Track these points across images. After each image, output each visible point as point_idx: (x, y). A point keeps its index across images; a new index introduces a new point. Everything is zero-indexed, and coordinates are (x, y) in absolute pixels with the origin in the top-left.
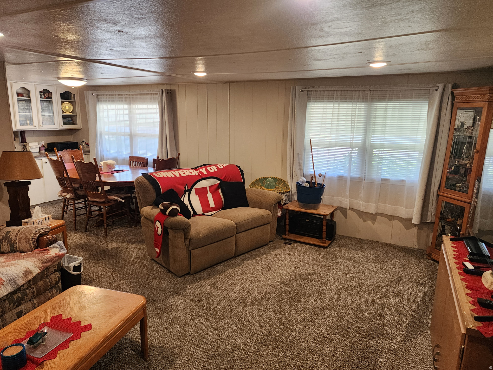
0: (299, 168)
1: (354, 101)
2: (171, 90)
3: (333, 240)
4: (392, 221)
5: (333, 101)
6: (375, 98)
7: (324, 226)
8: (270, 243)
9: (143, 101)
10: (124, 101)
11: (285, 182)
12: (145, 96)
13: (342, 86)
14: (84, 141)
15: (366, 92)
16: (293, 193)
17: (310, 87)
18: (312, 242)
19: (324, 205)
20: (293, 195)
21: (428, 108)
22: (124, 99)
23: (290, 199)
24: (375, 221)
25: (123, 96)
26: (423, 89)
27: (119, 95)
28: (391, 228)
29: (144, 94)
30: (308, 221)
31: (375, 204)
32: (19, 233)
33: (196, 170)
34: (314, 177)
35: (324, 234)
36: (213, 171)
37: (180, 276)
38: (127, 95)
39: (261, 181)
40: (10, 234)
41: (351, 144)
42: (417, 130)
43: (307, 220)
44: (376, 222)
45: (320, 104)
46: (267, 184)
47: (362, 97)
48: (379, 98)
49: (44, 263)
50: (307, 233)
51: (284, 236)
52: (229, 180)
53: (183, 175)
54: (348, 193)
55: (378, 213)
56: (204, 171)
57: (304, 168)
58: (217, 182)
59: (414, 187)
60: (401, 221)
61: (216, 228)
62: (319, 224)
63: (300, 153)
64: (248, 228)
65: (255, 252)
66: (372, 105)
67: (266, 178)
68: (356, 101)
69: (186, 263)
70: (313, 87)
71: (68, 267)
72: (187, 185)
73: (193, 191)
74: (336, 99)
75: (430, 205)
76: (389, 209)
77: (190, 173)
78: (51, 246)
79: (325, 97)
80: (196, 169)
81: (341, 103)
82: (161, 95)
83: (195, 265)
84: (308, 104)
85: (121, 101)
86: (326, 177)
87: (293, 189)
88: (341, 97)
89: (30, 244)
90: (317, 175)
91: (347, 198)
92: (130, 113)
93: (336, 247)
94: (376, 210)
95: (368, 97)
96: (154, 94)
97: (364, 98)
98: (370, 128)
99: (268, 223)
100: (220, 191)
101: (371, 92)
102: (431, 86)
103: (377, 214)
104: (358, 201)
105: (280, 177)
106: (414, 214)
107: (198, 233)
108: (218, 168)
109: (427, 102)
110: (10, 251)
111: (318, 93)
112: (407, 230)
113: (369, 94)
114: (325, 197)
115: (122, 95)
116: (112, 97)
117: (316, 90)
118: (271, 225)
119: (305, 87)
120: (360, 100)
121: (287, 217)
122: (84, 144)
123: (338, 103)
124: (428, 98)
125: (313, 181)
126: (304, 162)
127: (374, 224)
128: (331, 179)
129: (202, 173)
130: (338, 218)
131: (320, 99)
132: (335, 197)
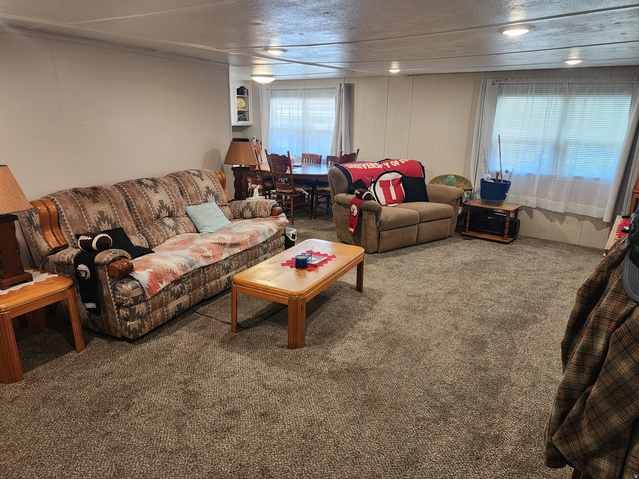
0: (484, 165)
1: (550, 95)
2: (349, 84)
3: (514, 238)
4: (582, 221)
5: (527, 95)
6: (573, 92)
7: (508, 222)
8: (449, 238)
9: (319, 96)
10: (298, 96)
11: (467, 180)
12: (321, 91)
13: (538, 79)
14: (254, 138)
15: (564, 85)
16: (475, 191)
17: (502, 79)
18: (492, 238)
19: (508, 203)
20: (476, 193)
21: (631, 103)
22: (299, 94)
23: (472, 197)
24: (564, 221)
25: (299, 91)
26: (626, 82)
27: (294, 90)
28: (581, 229)
29: (320, 89)
30: (491, 218)
31: (564, 203)
32: (258, 204)
33: (381, 164)
34: (500, 173)
35: (506, 231)
36: (395, 165)
37: (370, 252)
38: (303, 89)
39: (442, 179)
40: (250, 204)
41: (543, 140)
42: (617, 126)
43: (489, 218)
44: (564, 223)
45: (512, 98)
46: (448, 181)
47: (560, 90)
48: (578, 91)
49: (279, 226)
50: (487, 231)
51: (464, 233)
52: (410, 175)
53: (369, 168)
54: (535, 192)
55: (568, 213)
56: (387, 164)
57: (489, 165)
58: (399, 176)
59: (609, 185)
60: (591, 222)
61: (402, 215)
62: (501, 221)
63: (486, 150)
64: (430, 220)
65: (435, 243)
66: (570, 99)
67: (446, 176)
68: (552, 95)
69: (376, 242)
70: (506, 80)
71: (289, 234)
72: (373, 177)
73: (378, 183)
74: (530, 93)
75: (624, 204)
76: (579, 209)
77: (376, 165)
78: (280, 215)
79: (518, 90)
80: (380, 162)
81: (535, 97)
82: (339, 90)
83: (383, 246)
84: (498, 97)
85: (296, 96)
86: (513, 175)
87: (477, 187)
88: (536, 90)
89: (267, 212)
90: (503, 172)
91: (534, 197)
92: (304, 109)
93: (518, 244)
94: (566, 209)
95: (566, 90)
96: (331, 89)
97: (561, 92)
98: (565, 123)
99: (449, 218)
100: (401, 185)
101: (570, 85)
102: (636, 79)
103: (566, 214)
104: (546, 200)
105: (462, 175)
106: (606, 212)
107: (387, 217)
108: (400, 163)
109: (630, 96)
110: (251, 217)
111: (511, 86)
112: (597, 230)
113: (567, 87)
114: (510, 195)
115: (297, 90)
116: (286, 92)
117: (508, 83)
118: (451, 219)
119: (497, 80)
120: (556, 94)
121: (469, 213)
122: (254, 141)
123: (532, 97)
124: (632, 92)
125: (499, 178)
126: (490, 159)
127: (561, 224)
128: (518, 176)
129: (386, 167)
130: (523, 216)
131: (512, 92)
132: (520, 196)
